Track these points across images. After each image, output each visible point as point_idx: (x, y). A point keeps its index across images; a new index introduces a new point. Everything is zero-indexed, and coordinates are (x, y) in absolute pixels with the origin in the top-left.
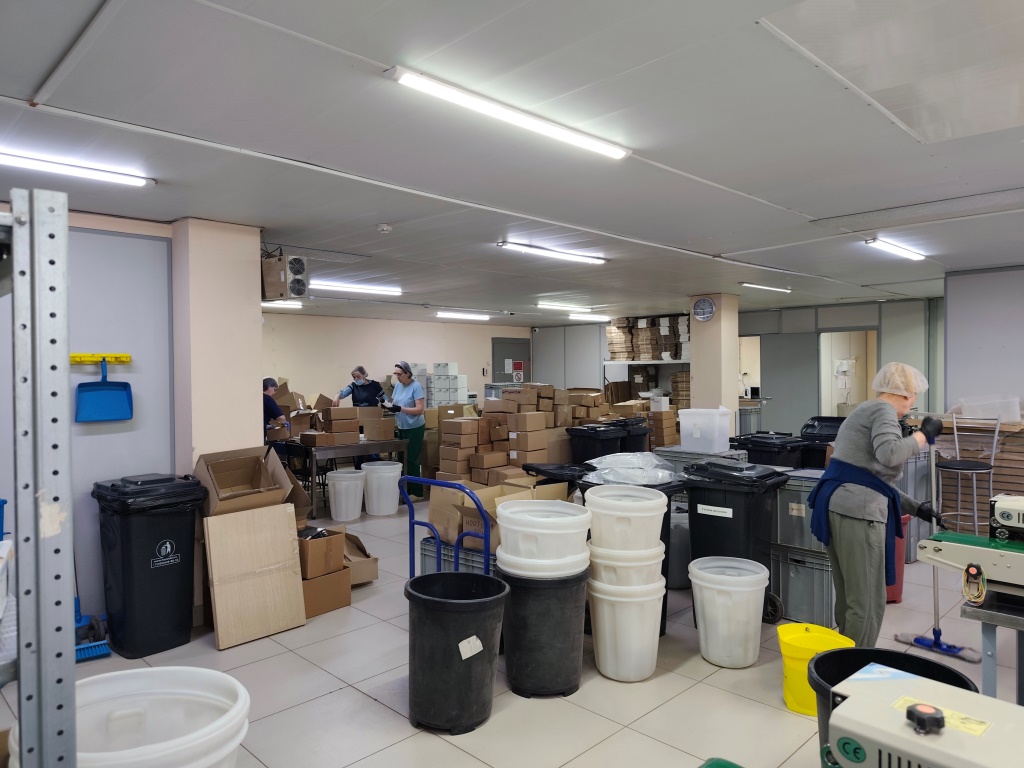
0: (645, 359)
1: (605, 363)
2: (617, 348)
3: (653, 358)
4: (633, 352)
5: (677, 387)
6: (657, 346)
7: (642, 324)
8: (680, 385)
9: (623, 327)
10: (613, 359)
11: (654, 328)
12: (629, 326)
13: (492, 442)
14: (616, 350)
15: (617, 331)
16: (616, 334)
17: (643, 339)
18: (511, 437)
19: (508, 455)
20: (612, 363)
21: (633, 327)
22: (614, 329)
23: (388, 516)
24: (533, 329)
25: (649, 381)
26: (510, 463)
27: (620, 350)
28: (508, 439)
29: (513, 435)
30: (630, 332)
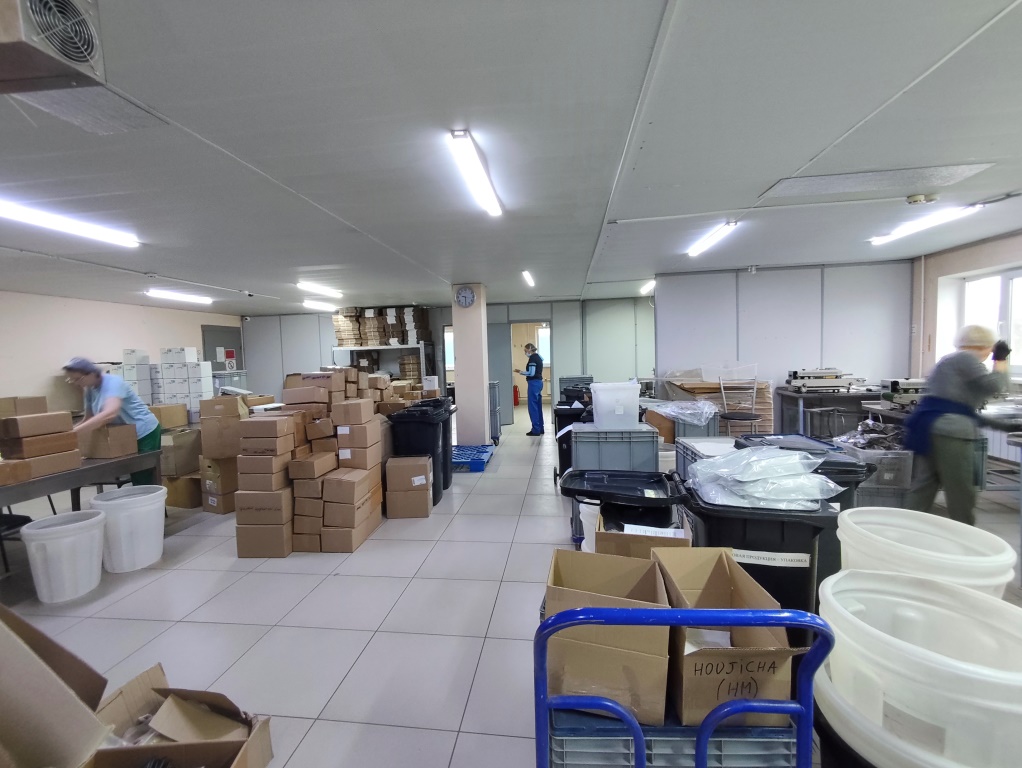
0: (373, 345)
1: (334, 349)
2: (344, 335)
3: (381, 344)
4: (361, 338)
5: (404, 368)
6: (385, 333)
7: (369, 314)
8: (407, 367)
9: (351, 316)
10: (340, 345)
11: (381, 318)
12: (358, 315)
13: (309, 442)
14: (343, 337)
15: (344, 319)
16: (344, 324)
17: (371, 326)
18: (339, 432)
19: (337, 455)
20: (341, 348)
21: (360, 316)
22: (340, 317)
23: (151, 569)
24: (243, 317)
25: (374, 364)
26: (340, 464)
27: (347, 337)
28: (335, 435)
29: (343, 430)
30: (357, 321)
